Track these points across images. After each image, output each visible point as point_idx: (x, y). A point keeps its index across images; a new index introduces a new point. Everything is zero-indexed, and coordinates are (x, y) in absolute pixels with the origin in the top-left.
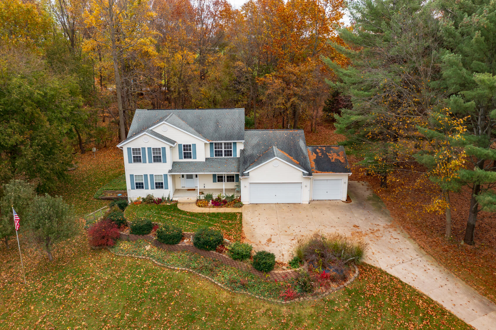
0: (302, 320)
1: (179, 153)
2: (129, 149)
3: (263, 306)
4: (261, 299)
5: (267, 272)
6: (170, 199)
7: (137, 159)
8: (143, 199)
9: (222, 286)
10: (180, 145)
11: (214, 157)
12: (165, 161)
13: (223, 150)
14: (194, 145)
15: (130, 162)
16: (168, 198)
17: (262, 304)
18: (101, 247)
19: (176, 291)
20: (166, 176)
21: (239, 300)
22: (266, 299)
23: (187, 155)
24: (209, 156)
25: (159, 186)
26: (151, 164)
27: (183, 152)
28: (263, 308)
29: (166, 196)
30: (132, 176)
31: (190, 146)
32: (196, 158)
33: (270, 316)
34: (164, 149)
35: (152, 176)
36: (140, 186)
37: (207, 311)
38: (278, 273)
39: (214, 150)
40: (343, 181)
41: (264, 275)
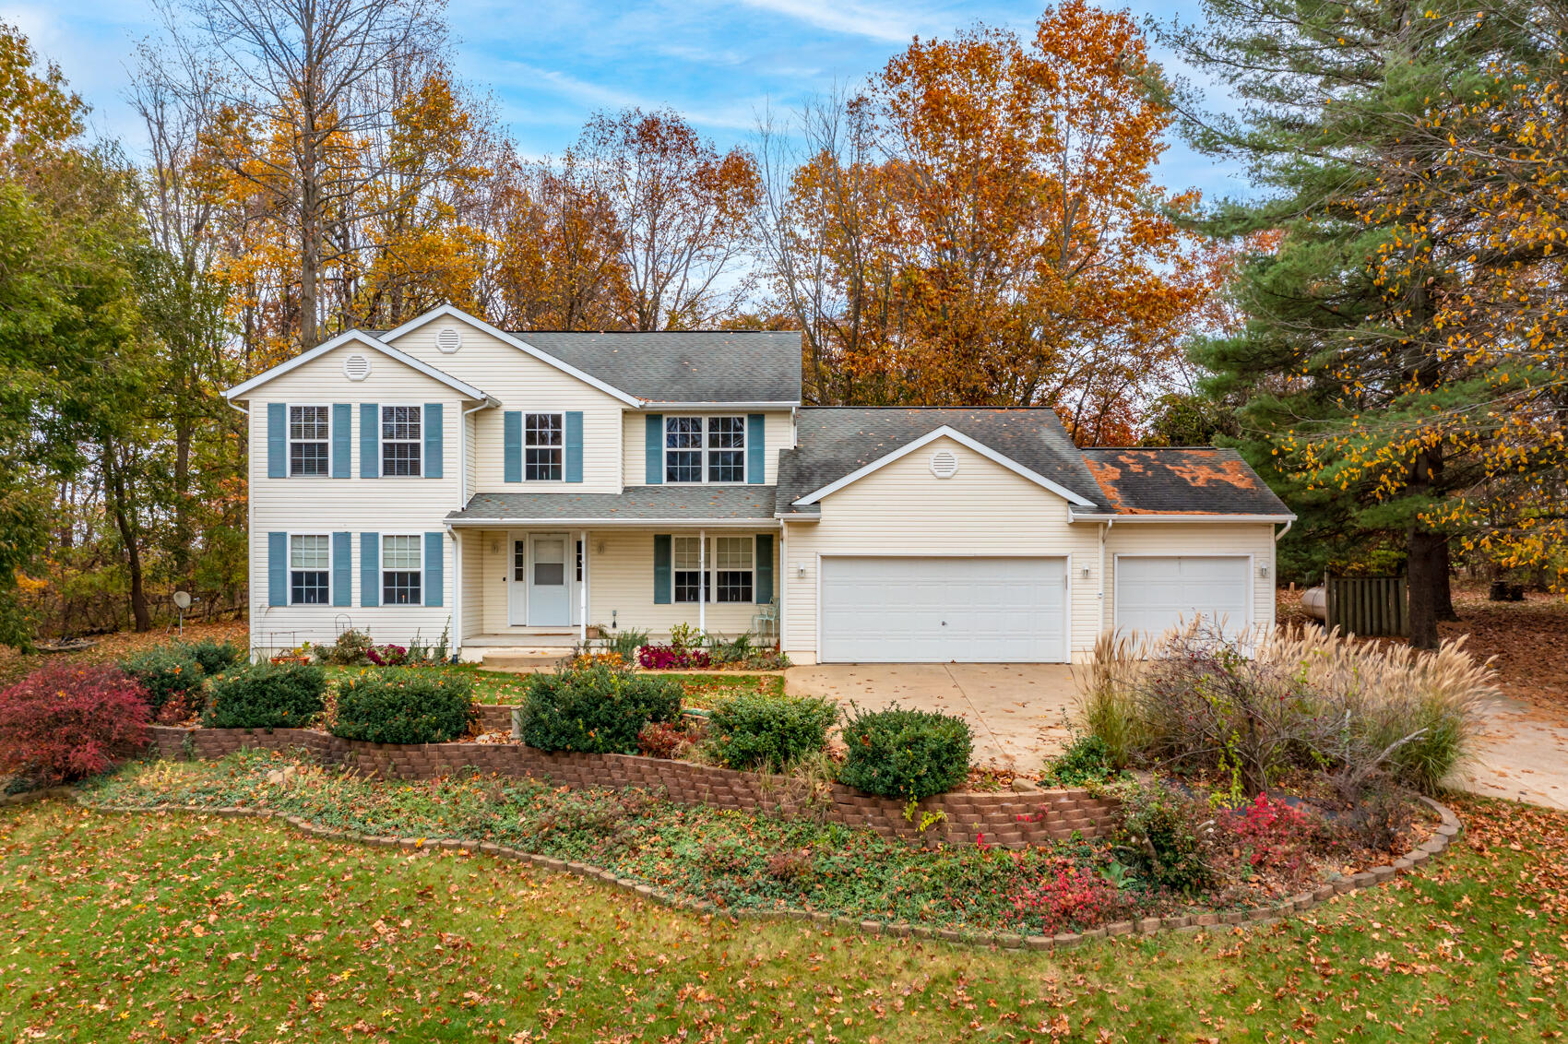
0: (1177, 1018)
1: (507, 451)
2: (275, 410)
3: (908, 964)
4: (894, 934)
5: (924, 800)
6: (449, 655)
7: (310, 460)
8: (319, 650)
9: (662, 895)
10: (511, 418)
11: (665, 483)
12: (436, 472)
13: (705, 450)
14: (577, 417)
15: (275, 472)
16: (441, 651)
17: (900, 957)
18: (36, 793)
19: (380, 925)
20: (435, 540)
21: (759, 944)
22: (926, 928)
23: (543, 465)
24: (640, 479)
25: (402, 588)
26: (370, 483)
27: (524, 447)
28: (907, 975)
29: (430, 640)
30: (277, 540)
31: (557, 420)
32: (581, 481)
33: (955, 1007)
34: (435, 410)
35: (369, 540)
36: (310, 588)
37: (550, 1003)
38: (994, 800)
39: (665, 449)
40: (1253, 567)
41: (908, 815)
